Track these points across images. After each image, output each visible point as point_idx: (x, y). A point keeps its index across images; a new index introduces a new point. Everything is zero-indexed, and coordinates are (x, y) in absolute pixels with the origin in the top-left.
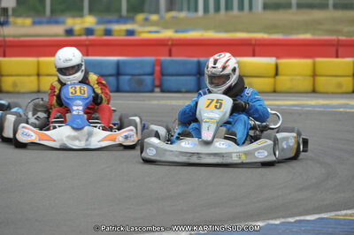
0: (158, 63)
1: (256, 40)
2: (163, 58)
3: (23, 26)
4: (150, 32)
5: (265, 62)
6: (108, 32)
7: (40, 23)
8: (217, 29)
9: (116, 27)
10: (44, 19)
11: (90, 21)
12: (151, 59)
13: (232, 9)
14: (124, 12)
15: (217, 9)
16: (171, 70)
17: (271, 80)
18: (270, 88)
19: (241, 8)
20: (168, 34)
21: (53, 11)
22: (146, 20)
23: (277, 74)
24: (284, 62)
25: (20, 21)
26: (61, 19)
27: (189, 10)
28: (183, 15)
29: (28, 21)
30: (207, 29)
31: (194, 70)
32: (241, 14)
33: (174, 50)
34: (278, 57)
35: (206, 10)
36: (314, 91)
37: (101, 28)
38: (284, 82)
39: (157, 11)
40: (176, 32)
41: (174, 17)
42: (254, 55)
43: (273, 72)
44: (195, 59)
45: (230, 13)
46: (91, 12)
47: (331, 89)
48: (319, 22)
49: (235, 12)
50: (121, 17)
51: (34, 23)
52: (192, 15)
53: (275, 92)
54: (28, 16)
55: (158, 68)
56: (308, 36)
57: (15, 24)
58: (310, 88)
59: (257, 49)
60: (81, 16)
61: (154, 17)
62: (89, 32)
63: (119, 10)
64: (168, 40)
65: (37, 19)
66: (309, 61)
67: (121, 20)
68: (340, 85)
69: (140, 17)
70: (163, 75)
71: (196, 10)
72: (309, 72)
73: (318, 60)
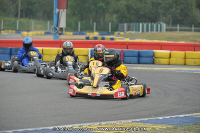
0: (122, 52)
1: (162, 43)
2: (124, 50)
3: (69, 35)
4: (120, 39)
5: (166, 52)
6: (103, 39)
7: (76, 34)
8: (147, 38)
9: (106, 37)
10: (78, 33)
11: (96, 34)
12: (120, 50)
13: (153, 31)
14: (110, 31)
15: (147, 30)
16: (128, 55)
17: (168, 60)
18: (167, 63)
19: (157, 30)
20: (127, 40)
21: (81, 30)
22: (119, 34)
23: (170, 57)
24: (173, 52)
25: (68, 33)
26: (84, 33)
27: (136, 30)
28: (133, 32)
29: (71, 33)
30: (143, 38)
31: (137, 55)
32: (157, 32)
33: (129, 46)
34: (171, 51)
35: (143, 31)
36: (185, 64)
37: (101, 37)
38: (173, 60)
39: (123, 31)
40: (131, 39)
41: (130, 33)
42: (161, 49)
43: (169, 56)
44: (137, 50)
45: (152, 32)
46: (97, 30)
47: (192, 64)
48: (188, 37)
49: (155, 32)
50: (108, 33)
51: (74, 34)
52: (137, 33)
53: (169, 64)
54: (71, 31)
55: (122, 54)
56: (183, 42)
57: (66, 34)
58: (183, 63)
59: (162, 47)
60: (93, 32)
61: (122, 33)
62: (96, 38)
63: (108, 30)
64: (127, 42)
65: (75, 33)
66: (183, 52)
67: (109, 34)
68: (195, 62)
69: (116, 33)
70: (124, 56)
71: (139, 31)
72: (184, 57)
73: (187, 52)
